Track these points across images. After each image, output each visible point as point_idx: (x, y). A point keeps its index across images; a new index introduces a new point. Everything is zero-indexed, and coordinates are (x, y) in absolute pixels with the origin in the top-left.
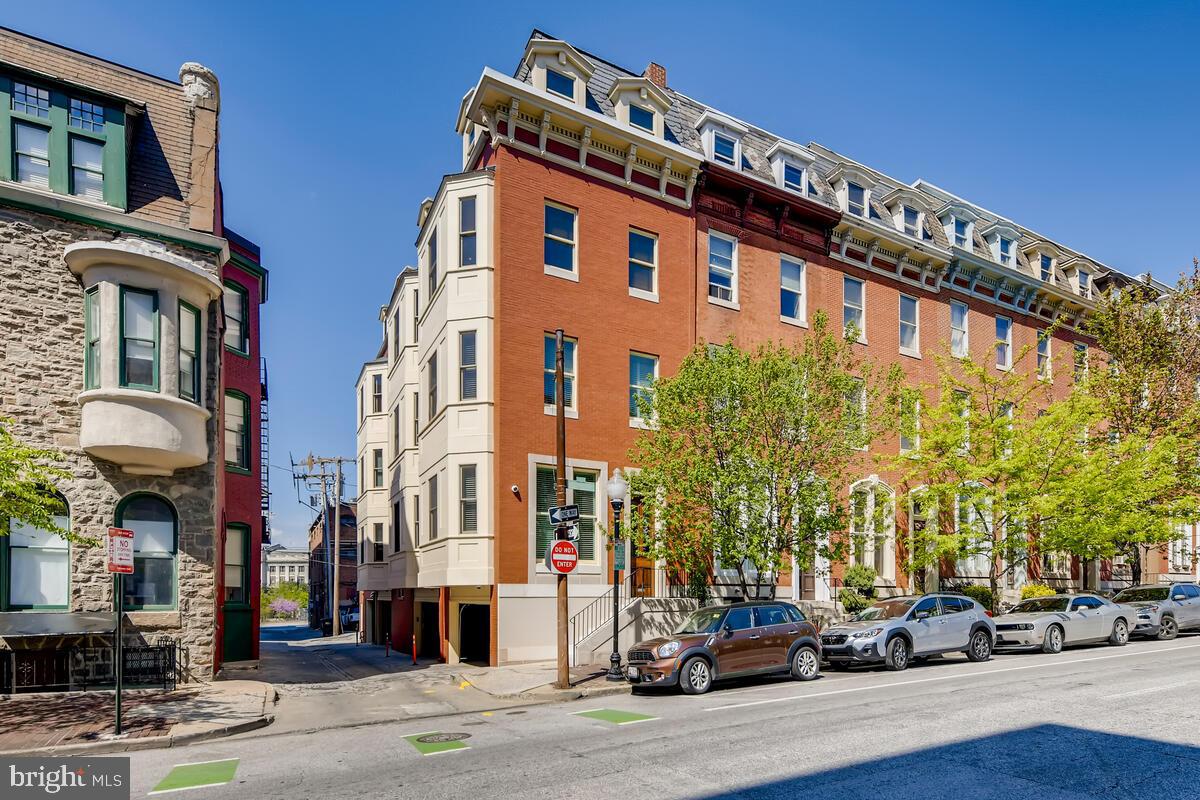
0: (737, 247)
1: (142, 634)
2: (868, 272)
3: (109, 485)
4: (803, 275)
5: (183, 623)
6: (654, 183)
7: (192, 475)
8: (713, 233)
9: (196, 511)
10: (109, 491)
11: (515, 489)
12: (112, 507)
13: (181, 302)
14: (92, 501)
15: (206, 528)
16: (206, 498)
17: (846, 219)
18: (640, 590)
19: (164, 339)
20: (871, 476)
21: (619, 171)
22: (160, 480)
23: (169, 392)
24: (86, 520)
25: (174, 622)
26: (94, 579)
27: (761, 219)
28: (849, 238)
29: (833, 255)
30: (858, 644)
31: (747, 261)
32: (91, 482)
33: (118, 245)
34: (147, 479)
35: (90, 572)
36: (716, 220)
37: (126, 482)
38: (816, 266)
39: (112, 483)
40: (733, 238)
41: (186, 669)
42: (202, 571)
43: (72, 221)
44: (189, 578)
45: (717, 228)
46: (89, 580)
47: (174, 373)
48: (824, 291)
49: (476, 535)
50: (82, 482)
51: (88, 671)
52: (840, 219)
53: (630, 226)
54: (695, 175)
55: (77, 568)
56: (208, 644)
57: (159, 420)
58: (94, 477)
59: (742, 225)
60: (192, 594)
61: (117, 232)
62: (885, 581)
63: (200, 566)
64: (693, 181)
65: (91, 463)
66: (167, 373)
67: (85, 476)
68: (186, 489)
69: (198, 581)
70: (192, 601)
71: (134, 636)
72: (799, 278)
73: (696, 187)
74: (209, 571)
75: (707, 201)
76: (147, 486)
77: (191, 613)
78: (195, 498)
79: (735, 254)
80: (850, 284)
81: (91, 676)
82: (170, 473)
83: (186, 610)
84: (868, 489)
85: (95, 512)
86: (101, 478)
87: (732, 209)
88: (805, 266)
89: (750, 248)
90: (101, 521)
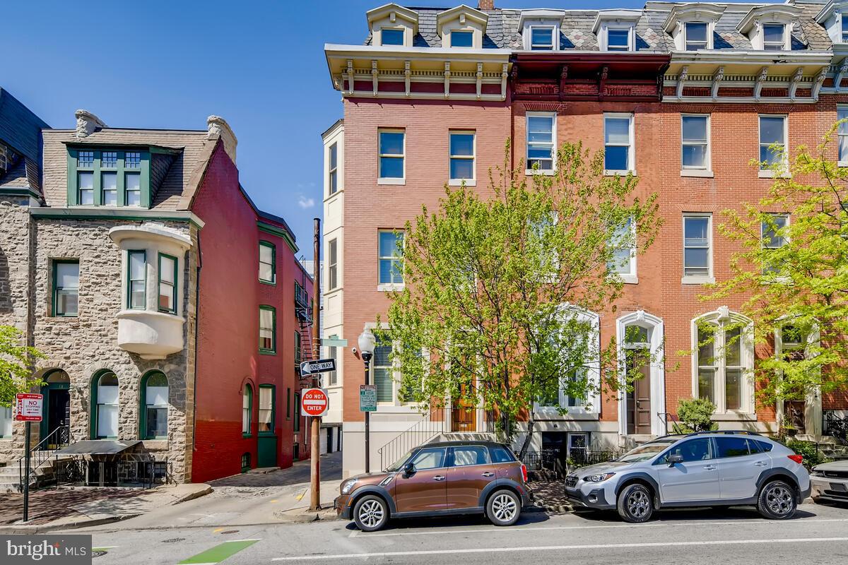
0: (556, 119)
1: (150, 453)
2: (713, 104)
3: (136, 367)
4: (632, 127)
5: (170, 447)
6: (471, 88)
7: (176, 358)
8: (530, 114)
9: (177, 379)
10: (136, 370)
11: (354, 350)
12: (137, 379)
13: (161, 254)
14: (128, 376)
15: (182, 389)
16: (182, 371)
17: (676, 59)
18: (462, 426)
19: (148, 277)
20: (720, 308)
21: (439, 88)
22: (160, 362)
23: (151, 309)
24: (125, 388)
25: (164, 447)
26: (128, 422)
27: (582, 88)
28: (685, 77)
29: (666, 99)
30: (588, 487)
31: (566, 130)
32: (127, 366)
33: (142, 228)
34: (154, 362)
35: (127, 418)
36: (533, 103)
37: (144, 365)
38: (646, 115)
39: (138, 366)
40: (552, 113)
41: (171, 476)
42: (180, 416)
43: (122, 220)
44: (173, 420)
45: (533, 109)
46: (126, 422)
47: (154, 297)
48: (656, 137)
49: (335, 386)
50: (124, 366)
51: (125, 475)
52: (669, 61)
53: (450, 129)
54: (505, 69)
55: (120, 415)
56: (182, 460)
57: (145, 326)
58: (129, 363)
59: (560, 100)
60: (174, 430)
61: (141, 221)
62: (741, 415)
63: (179, 413)
64: (505, 75)
65: (128, 355)
66: (150, 298)
67: (125, 363)
68: (173, 367)
69: (177, 422)
70: (174, 434)
71: (146, 455)
72: (627, 132)
73: (509, 79)
74: (183, 416)
75: (524, 89)
76: (153, 366)
77: (174, 441)
78: (177, 371)
79: (554, 127)
80: (690, 123)
81: (126, 478)
82: (165, 358)
83: (171, 439)
84: (715, 321)
85: (129, 383)
86: (132, 363)
87: (550, 88)
88: (633, 118)
89: (571, 117)
90: (132, 388)
